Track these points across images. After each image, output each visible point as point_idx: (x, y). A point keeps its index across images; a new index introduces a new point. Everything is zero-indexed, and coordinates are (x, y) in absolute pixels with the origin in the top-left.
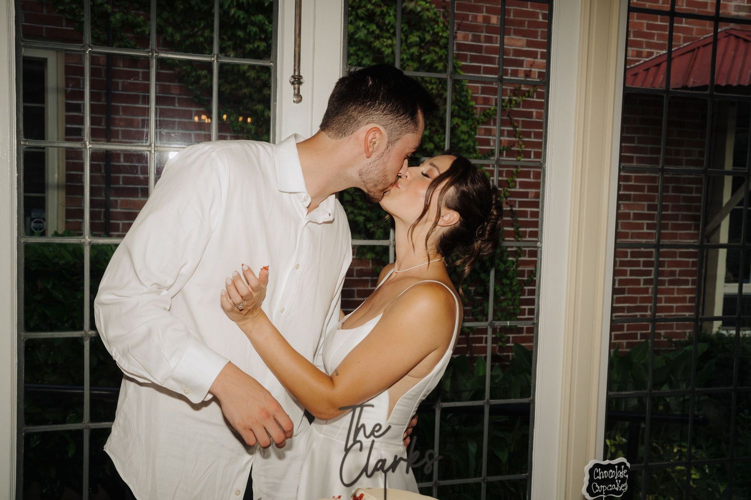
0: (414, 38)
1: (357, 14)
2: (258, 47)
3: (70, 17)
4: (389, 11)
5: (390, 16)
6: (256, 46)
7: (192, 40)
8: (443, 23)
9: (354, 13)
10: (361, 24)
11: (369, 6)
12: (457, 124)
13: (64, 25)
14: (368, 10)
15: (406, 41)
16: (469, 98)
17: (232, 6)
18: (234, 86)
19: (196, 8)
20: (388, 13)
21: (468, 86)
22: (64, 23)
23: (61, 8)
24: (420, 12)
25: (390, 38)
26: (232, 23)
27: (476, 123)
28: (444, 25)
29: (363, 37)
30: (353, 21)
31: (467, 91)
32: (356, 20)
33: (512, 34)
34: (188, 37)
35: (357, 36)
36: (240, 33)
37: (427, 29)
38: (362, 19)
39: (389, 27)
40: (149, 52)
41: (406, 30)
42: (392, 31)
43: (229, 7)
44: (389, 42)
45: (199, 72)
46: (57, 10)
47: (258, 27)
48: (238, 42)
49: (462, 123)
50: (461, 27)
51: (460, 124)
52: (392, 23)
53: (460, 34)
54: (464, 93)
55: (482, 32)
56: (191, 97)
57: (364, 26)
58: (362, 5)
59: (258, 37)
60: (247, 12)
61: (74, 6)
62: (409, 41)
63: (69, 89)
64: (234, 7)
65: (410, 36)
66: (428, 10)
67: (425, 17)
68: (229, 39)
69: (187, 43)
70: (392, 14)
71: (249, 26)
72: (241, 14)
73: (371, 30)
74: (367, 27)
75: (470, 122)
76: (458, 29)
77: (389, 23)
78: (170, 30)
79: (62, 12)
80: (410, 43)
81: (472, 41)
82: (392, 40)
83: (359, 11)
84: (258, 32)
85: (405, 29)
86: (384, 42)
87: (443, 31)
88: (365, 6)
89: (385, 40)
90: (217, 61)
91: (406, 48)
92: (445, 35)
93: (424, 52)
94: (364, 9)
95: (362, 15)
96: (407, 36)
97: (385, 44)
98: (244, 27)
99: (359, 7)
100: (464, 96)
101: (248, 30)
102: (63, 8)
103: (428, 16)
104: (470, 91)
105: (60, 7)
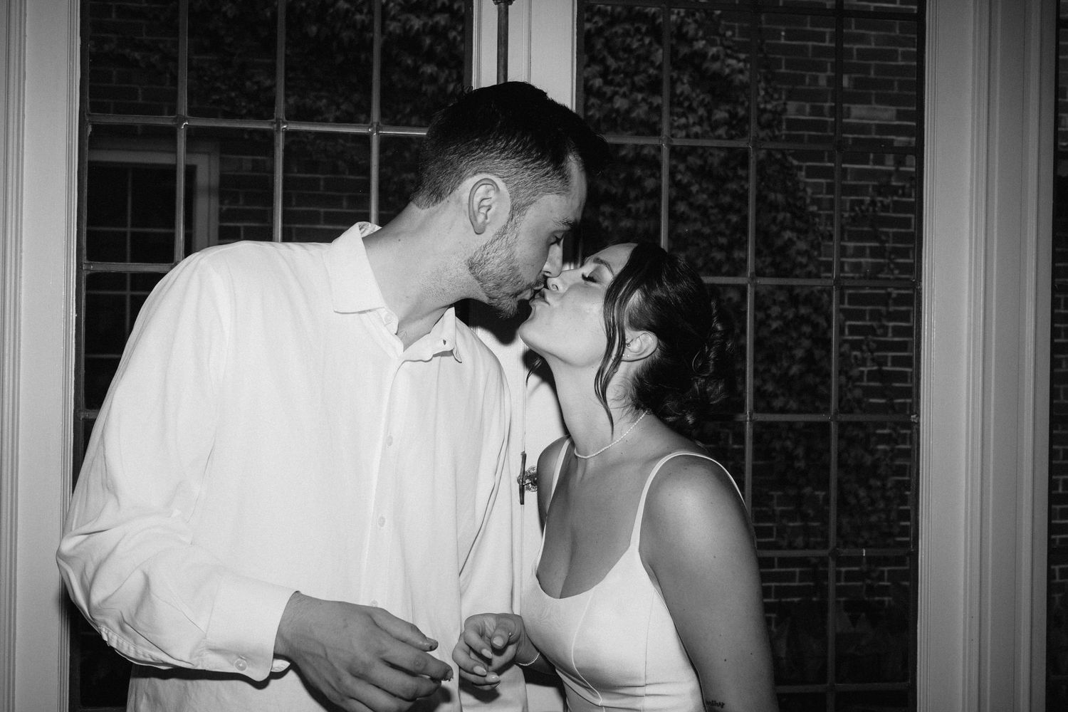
0: (720, 115)
1: (633, 83)
3: (227, 109)
4: (682, 76)
5: (683, 83)
8: (766, 90)
9: (628, 81)
10: (640, 96)
11: (651, 71)
12: (790, 240)
14: (650, 76)
15: (709, 118)
16: (808, 201)
17: (450, 79)
19: (400, 86)
20: (679, 79)
21: (806, 184)
23: (216, 97)
24: (728, 75)
25: (684, 115)
27: (820, 238)
28: (767, 93)
29: (643, 116)
30: (628, 93)
31: (804, 190)
32: (631, 91)
33: (873, 102)
35: (634, 115)
37: (741, 100)
38: (640, 90)
39: (681, 99)
40: (272, 123)
41: (709, 103)
42: (686, 104)
43: (447, 82)
44: (683, 121)
45: (404, 176)
46: (210, 101)
49: (798, 238)
50: (791, 96)
51: (795, 239)
52: (686, 93)
53: (792, 106)
54: (801, 194)
55: (826, 101)
57: (643, 100)
58: (641, 69)
61: (233, 94)
62: (714, 118)
63: (225, 208)
64: (452, 81)
65: (715, 111)
66: (741, 71)
67: (737, 82)
70: (685, 81)
73: (655, 104)
74: (649, 100)
75: (811, 237)
76: (789, 98)
77: (682, 93)
79: (217, 102)
80: (716, 121)
81: (810, 115)
82: (687, 118)
83: (636, 79)
85: (707, 100)
86: (675, 121)
87: (766, 102)
88: (645, 71)
89: (676, 118)
90: (378, 134)
91: (708, 129)
92: (769, 107)
93: (737, 134)
94: (644, 75)
95: (642, 84)
96: (710, 112)
97: (676, 124)
99: (637, 73)
100: (801, 198)
102: (218, 97)
103: (741, 81)
104: (809, 191)
105: (214, 97)
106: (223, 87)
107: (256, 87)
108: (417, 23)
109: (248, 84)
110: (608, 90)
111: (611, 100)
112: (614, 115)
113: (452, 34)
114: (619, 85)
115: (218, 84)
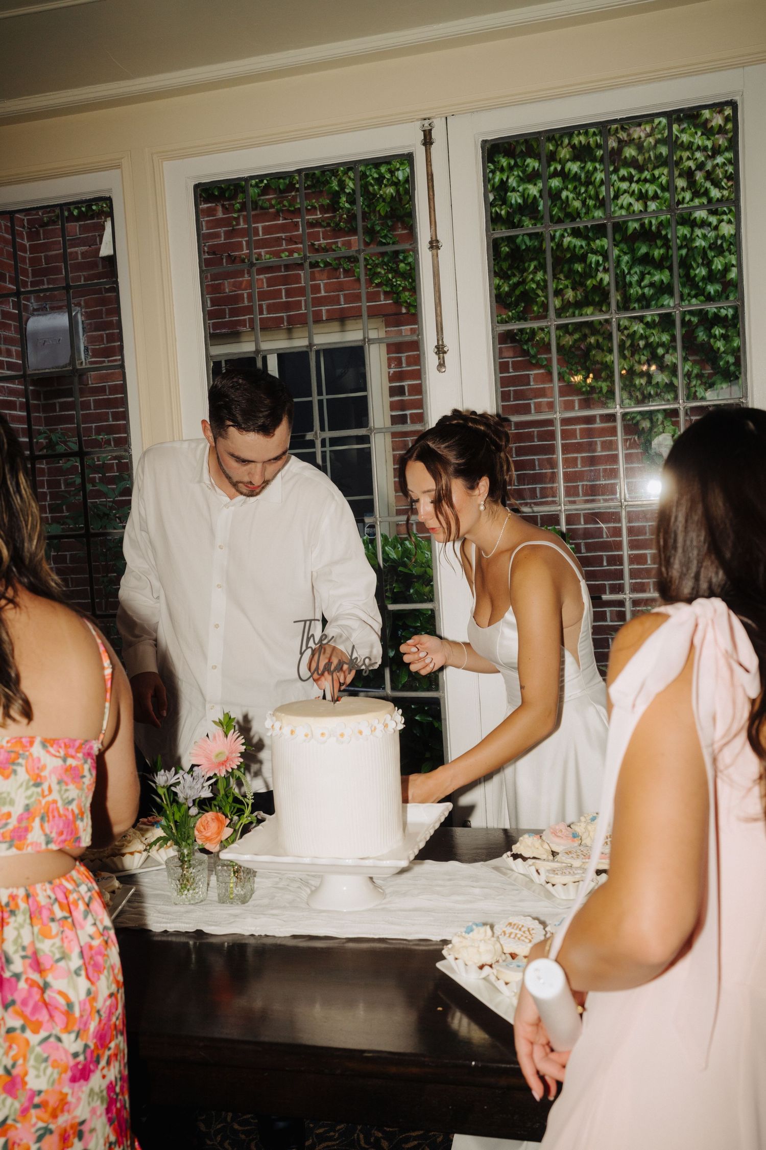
2: (601, 279)
3: (388, 289)
6: (598, 279)
7: (521, 288)
13: (382, 299)
17: (566, 235)
18: (576, 336)
19: (524, 247)
22: (382, 297)
26: (568, 256)
34: (516, 285)
36: (579, 267)
43: (562, 236)
46: (374, 285)
47: (601, 255)
48: (577, 279)
56: (528, 358)
59: (601, 268)
60: (586, 238)
61: (390, 276)
63: (392, 371)
68: (567, 278)
69: (517, 292)
71: (589, 255)
72: (578, 242)
78: (497, 281)
79: (378, 285)
84: (601, 262)
98: (583, 259)
101: (588, 262)
102: (380, 281)
105: (376, 282)
106: (383, 272)
107: (408, 268)
108: (533, 190)
109: (402, 265)
110: (713, 220)
111: (716, 228)
112: (719, 242)
113: (564, 194)
114: (724, 213)
115: (379, 270)
